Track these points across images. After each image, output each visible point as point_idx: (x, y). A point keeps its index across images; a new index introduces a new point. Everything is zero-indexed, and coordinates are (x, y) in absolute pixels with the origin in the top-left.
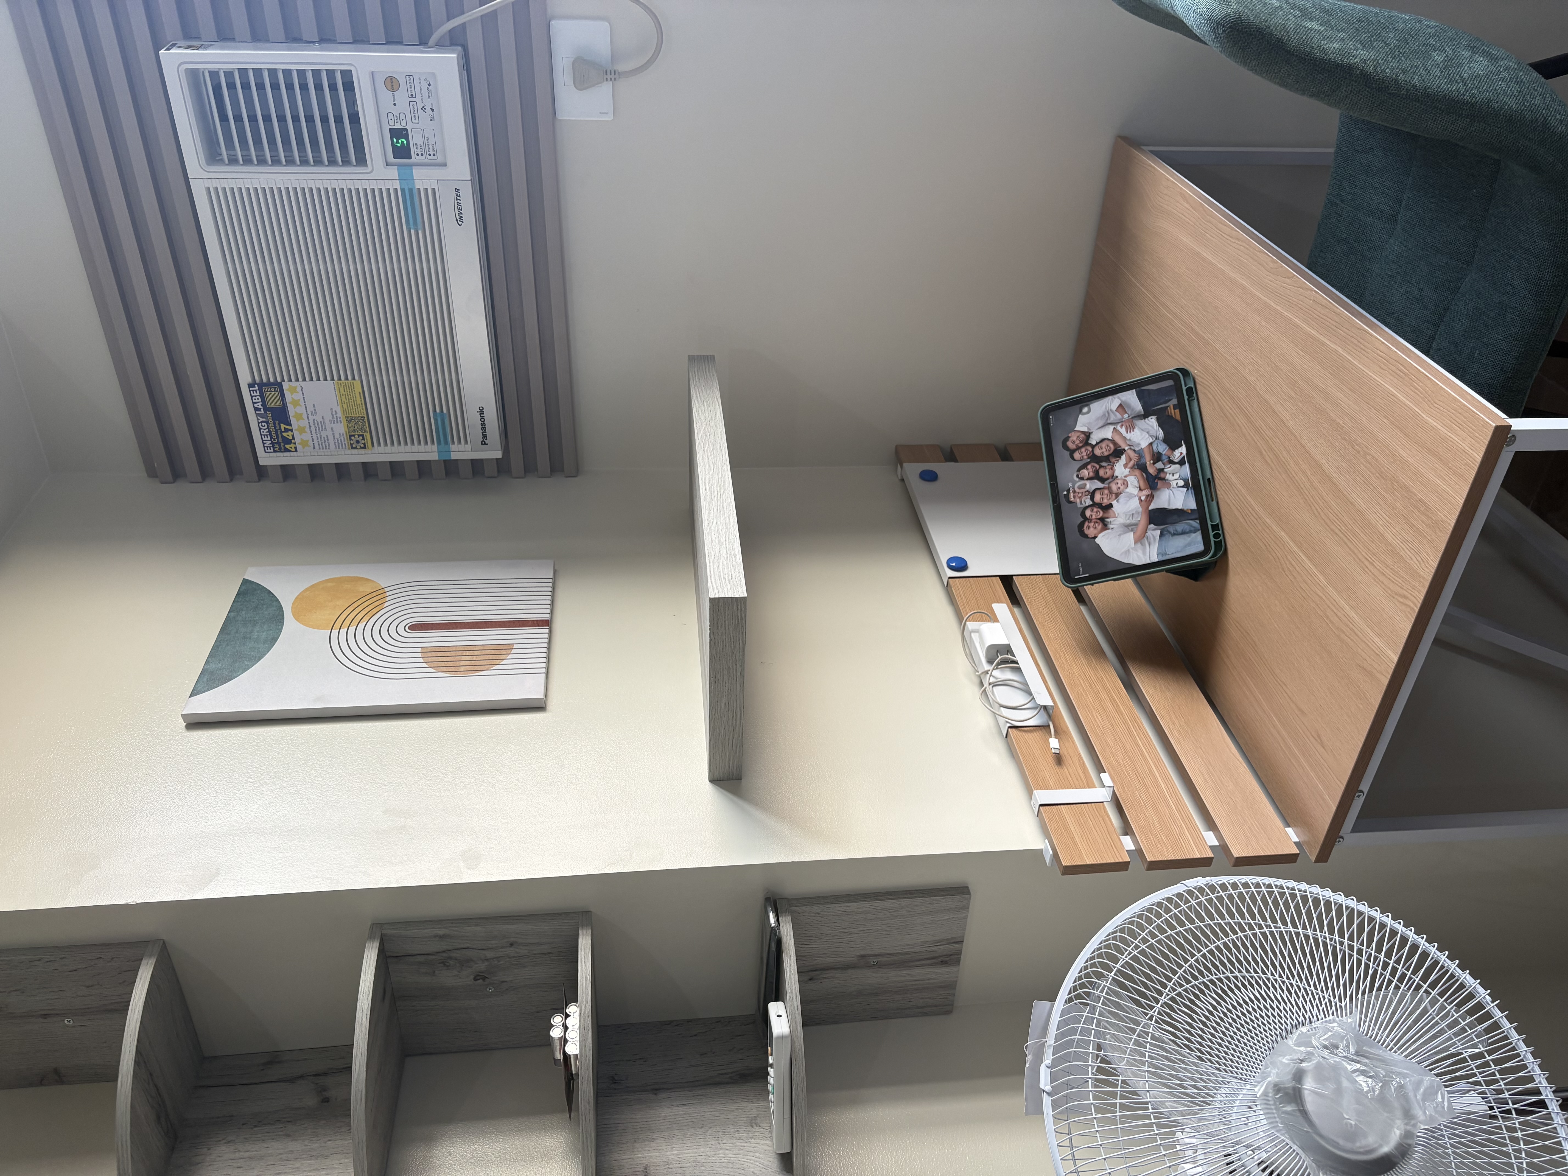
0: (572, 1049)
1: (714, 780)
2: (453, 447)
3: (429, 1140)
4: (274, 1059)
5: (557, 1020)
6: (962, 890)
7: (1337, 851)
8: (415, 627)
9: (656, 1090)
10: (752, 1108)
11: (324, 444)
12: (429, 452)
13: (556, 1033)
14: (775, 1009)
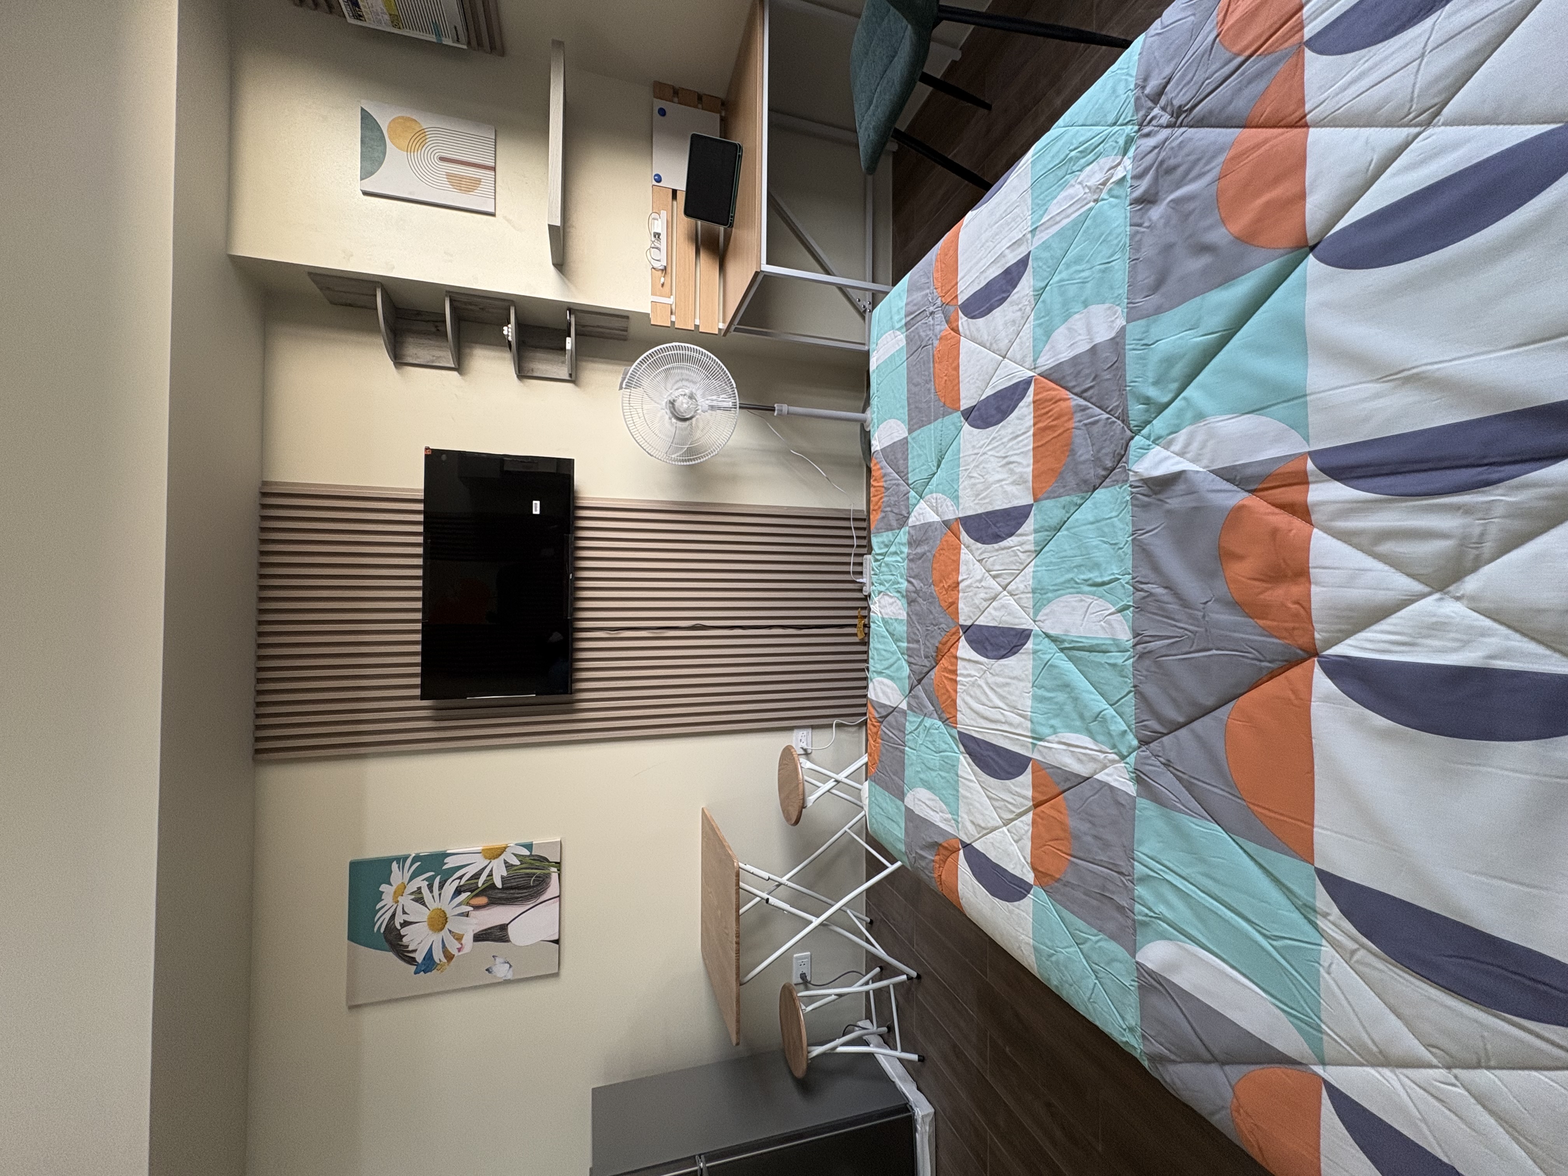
0: (510, 338)
1: (554, 264)
2: (443, 39)
3: (470, 347)
4: (419, 313)
5: (505, 328)
6: (627, 317)
7: (728, 334)
8: (442, 159)
9: (536, 347)
10: (562, 358)
11: (380, 22)
12: (432, 38)
13: (505, 332)
14: (568, 340)
